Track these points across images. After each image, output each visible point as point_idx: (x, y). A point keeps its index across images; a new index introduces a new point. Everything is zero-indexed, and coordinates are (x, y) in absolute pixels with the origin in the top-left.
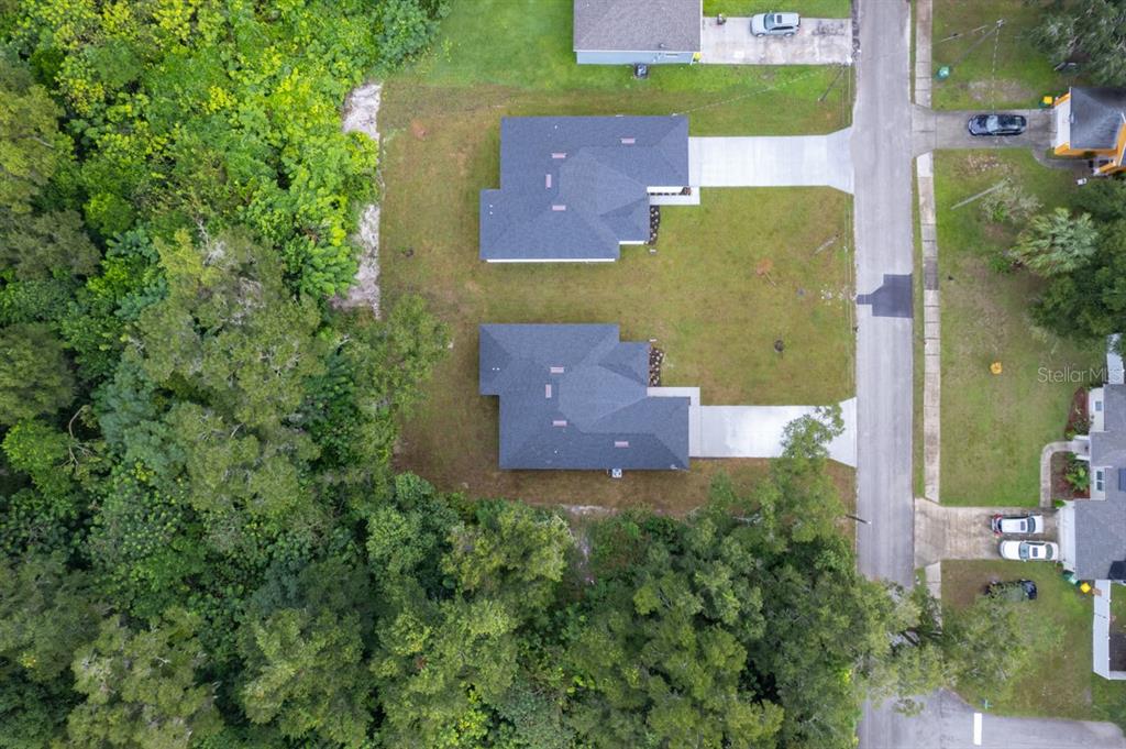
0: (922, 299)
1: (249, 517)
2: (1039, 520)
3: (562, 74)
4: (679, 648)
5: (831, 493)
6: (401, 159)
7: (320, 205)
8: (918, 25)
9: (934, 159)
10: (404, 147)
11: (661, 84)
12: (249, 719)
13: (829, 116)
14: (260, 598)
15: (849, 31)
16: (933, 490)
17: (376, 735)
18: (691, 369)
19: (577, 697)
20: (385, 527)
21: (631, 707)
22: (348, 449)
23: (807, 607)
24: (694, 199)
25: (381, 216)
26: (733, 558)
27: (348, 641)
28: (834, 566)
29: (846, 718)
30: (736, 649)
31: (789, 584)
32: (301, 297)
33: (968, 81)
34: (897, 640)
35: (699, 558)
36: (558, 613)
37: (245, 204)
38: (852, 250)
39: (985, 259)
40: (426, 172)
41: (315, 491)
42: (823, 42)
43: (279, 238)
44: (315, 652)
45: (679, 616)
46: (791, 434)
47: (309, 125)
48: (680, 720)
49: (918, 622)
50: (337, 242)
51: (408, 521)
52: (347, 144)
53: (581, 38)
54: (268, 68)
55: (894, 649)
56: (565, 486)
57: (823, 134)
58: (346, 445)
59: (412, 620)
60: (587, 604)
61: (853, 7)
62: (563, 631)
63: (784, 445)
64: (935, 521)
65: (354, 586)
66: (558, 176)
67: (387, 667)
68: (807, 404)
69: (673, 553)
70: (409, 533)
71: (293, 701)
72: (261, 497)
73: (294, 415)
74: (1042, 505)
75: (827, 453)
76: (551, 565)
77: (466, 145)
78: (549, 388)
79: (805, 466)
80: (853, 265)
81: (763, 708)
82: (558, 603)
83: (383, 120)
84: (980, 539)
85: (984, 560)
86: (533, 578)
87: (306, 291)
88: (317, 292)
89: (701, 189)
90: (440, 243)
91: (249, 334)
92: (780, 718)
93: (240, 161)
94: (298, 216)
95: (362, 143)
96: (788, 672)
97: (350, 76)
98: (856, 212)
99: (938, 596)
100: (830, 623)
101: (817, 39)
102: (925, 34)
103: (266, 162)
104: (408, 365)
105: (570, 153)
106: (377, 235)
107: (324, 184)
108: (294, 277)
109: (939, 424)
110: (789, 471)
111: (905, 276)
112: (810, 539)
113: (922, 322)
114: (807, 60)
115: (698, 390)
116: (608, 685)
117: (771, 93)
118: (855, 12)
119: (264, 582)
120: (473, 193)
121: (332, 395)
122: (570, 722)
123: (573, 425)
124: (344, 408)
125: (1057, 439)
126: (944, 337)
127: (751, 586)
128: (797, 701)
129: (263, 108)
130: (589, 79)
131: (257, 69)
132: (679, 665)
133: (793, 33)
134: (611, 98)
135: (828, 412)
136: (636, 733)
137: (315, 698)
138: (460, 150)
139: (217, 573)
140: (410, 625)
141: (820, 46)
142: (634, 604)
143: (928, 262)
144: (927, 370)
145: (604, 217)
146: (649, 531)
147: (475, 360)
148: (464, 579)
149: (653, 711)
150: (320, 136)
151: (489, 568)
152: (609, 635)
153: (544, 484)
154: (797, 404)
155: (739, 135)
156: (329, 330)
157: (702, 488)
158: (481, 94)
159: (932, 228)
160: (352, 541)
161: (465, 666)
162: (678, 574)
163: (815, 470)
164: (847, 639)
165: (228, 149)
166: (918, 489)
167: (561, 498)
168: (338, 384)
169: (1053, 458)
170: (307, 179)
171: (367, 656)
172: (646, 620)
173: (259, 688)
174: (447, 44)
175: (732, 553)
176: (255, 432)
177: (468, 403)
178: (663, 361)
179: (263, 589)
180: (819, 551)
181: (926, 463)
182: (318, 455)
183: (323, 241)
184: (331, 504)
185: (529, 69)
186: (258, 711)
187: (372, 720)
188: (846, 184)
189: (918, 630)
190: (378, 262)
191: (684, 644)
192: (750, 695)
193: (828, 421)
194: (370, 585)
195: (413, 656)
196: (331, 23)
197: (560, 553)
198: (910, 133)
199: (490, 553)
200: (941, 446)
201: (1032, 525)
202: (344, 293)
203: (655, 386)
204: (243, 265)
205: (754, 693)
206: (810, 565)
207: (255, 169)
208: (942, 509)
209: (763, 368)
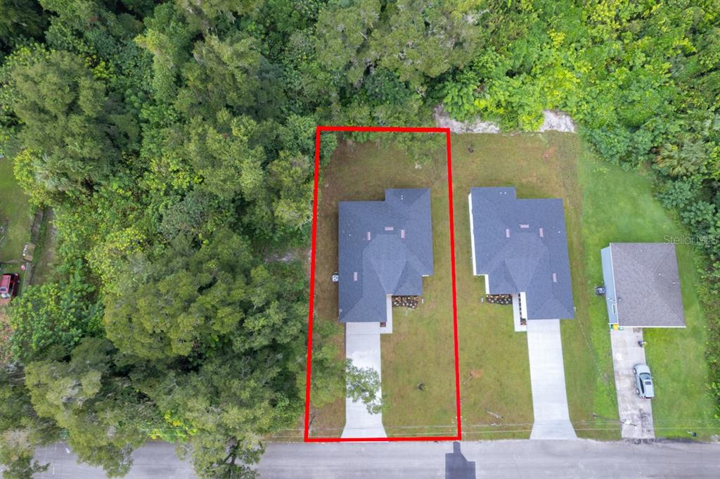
1: (310, 54)
3: (592, 240)
6: (529, 145)
7: (498, 93)
10: (537, 146)
11: (593, 304)
13: (584, 422)
15: (646, 436)
18: (404, 328)
24: (518, 328)
25: (493, 134)
38: (491, 438)
40: (522, 159)
42: (635, 417)
43: (477, 69)
47: (546, 90)
50: (476, 103)
52: (536, 112)
53: (619, 247)
54: (579, 65)
56: (326, 245)
57: (570, 417)
61: (664, 439)
66: (529, 232)
77: (541, 182)
78: (392, 229)
80: (481, 439)
83: (552, 134)
89: (526, 333)
90: (479, 168)
93: (522, 48)
94: (491, 80)
95: (537, 121)
97: (578, 112)
98: (518, 441)
101: (636, 412)
103: (522, 65)
105: (544, 240)
106: (481, 132)
107: (511, 95)
114: (621, 406)
115: (391, 332)
117: (595, 380)
118: (660, 441)
121: (384, 99)
123: (368, 244)
129: (555, 61)
130: (592, 257)
131: (577, 59)
133: (639, 394)
134: (581, 272)
138: (538, 179)
141: (633, 414)
145: (504, 264)
151: (283, 177)
153: (328, 233)
155: (564, 358)
158: (575, 191)
167: (318, 244)
170: (514, 86)
174: (605, 170)
178: (410, 309)
183: (477, 95)
185: (594, 219)
188: (537, 433)
190: (464, 132)
196: (610, 100)
199: (291, 176)
203: (393, 303)
207: (517, 57)
209: (407, 376)
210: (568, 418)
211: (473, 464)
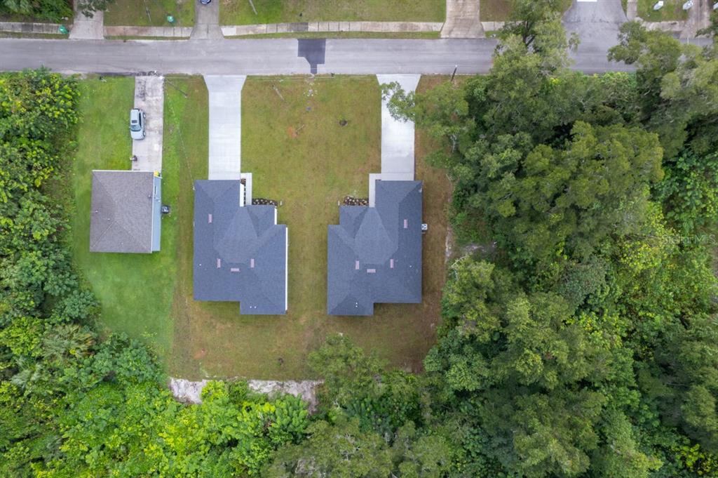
0: (314, 33)
1: (453, 469)
3: (167, 261)
4: (537, 188)
5: (437, 90)
6: (219, 365)
7: (249, 419)
8: (140, 35)
9: (225, 25)
10: (212, 364)
11: (174, 197)
12: (587, 470)
13: (197, 91)
14: (507, 462)
15: (143, 78)
16: (436, 26)
17: (596, 385)
18: (357, 179)
19: (570, 253)
20: (460, 378)
21: (576, 219)
22: (409, 403)
23: (510, 106)
24: (248, 176)
25: (256, 379)
26: (480, 153)
27: (535, 403)
28: (484, 89)
29: (582, 81)
30: (538, 151)
31: (495, 117)
32: (308, 433)
33: (176, 5)
34: (531, 49)
35: (479, 175)
36: (516, 266)
37: (247, 469)
38: (282, 77)
40: (228, 350)
41: (436, 425)
42: (150, 94)
43: (270, 446)
44: (542, 426)
45: (517, 188)
46: (399, 116)
47: (196, 426)
48: (584, 187)
49: (520, 36)
50: (273, 409)
51: (455, 363)
52: (209, 401)
53: (143, 249)
54: (158, 453)
55: (537, 51)
56: (433, 261)
57: (208, 94)
58: (406, 403)
59: (520, 361)
60: (510, 247)
61: (128, 75)
62: (527, 262)
63: (406, 120)
64: (455, 25)
65: (498, 399)
66: (232, 264)
67: (551, 378)
68: (380, 106)
69: (476, 191)
70: (463, 363)
71: (574, 440)
72: (440, 460)
73: (386, 438)
75: (412, 93)
76: (484, 270)
77: (211, 323)
78: (369, 271)
79: (420, 107)
80: (292, 76)
81: (576, 134)
82: (509, 265)
83: (194, 377)
86: (493, 282)
87: (304, 429)
88: (305, 422)
89: (242, 172)
90: (274, 341)
91: (332, 467)
92: (582, 123)
93: (219, 472)
94: (256, 434)
95: (209, 391)
96: (553, 118)
97: (165, 399)
98: (258, 74)
99: (503, 23)
100: (521, 91)
101: (148, 98)
102: (146, 31)
103: (220, 454)
104: (353, 363)
105: (217, 255)
106: (269, 382)
107: (235, 417)
108: (296, 437)
109: (393, 23)
110: (423, 117)
111: (299, 44)
112: (467, 104)
113: (328, 33)
114: (161, 104)
115: (371, 175)
116: (562, 234)
117: (181, 127)
118: (131, 74)
119: (496, 459)
120: (242, 319)
121: (373, 413)
122: (586, 258)
123: (393, 255)
124: (381, 405)
126: (338, 19)
127: (497, 142)
128: (571, 113)
129: (184, 456)
130: (170, 243)
131: (159, 460)
132: (548, 187)
133: (144, 113)
134: (182, 229)
135: (385, 92)
136: (593, 216)
137: (572, 426)
138: (214, 327)
140: (524, 362)
141: (152, 96)
142: (510, 217)
143: (291, 29)
144: (359, 30)
145: (259, 234)
146: (462, 206)
147: (350, 318)
148: (493, 327)
149: (578, 204)
150: (204, 418)
151: (486, 311)
152: (529, 233)
153: (432, 274)
154: (380, 112)
155: (208, 148)
156: (330, 414)
157: (434, 172)
158: (178, 313)
159: (269, 26)
160: (469, 400)
161: (550, 327)
162: (489, 187)
163: (422, 101)
164: (531, 81)
166: (435, 36)
167: (441, 263)
168: (366, 408)
170: (231, 428)
171: (544, 391)
172: (519, 208)
173: (566, 464)
174: (146, 335)
175: (476, 153)
176: (397, 464)
177: (379, 323)
178: (352, 197)
179: (501, 459)
180: (475, 98)
181: (419, 31)
182: (412, 422)
183: (272, 418)
184: (445, 414)
185: (163, 282)
186: (582, 464)
187: (586, 388)
188: (240, 80)
189: (525, 36)
190: (287, 381)
191: (535, 184)
192: (567, 143)
193: (391, 92)
194: (498, 388)
195: (544, 361)
196: (130, 411)
197: (476, 264)
198: (208, 39)
199: (476, 310)
200: (408, 21)
202: (306, 404)
203: (368, 202)
204: (287, 471)
205: (566, 139)
206: (483, 104)
207: (224, 462)
208: (448, 20)
209: (357, 133)
211: (301, 54)
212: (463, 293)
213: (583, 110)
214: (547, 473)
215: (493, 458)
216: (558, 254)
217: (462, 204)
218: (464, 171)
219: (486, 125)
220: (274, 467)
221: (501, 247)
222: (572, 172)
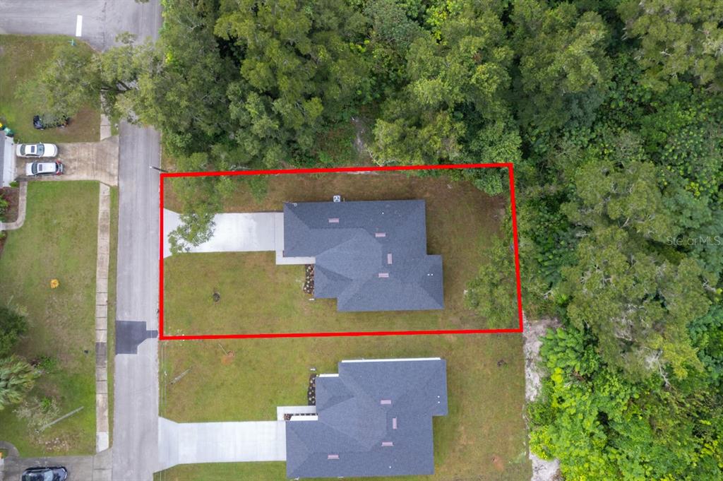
0: (108, 335)
1: (611, 158)
2: (29, 172)
4: (289, 74)
5: (178, 188)
6: (511, 439)
7: (573, 399)
9: (95, 447)
10: (510, 448)
12: (599, 14)
14: (599, 99)
16: (104, 191)
17: (506, 6)
18: (283, 278)
19: (362, 37)
20: (508, 154)
21: (323, 32)
22: (540, 211)
23: (196, 106)
24: (281, 411)
25: (525, 392)
26: (251, 139)
27: (531, 70)
28: (177, 135)
29: (170, 29)
30: (248, 75)
31: (210, 122)
32: (583, 327)
34: (132, 84)
35: (276, 138)
36: (378, 96)
37: (633, 400)
38: (161, 373)
39: (60, 368)
40: (491, 428)
41: (563, 179)
43: (603, 372)
44: (555, 62)
45: (290, 97)
46: (208, 232)
47: (586, 465)
48: (288, 24)
49: (117, 97)
50: (558, 371)
51: (491, 159)
52: (555, 450)
55: (135, 78)
56: (376, 188)
57: (181, 465)
58: (541, 214)
59: (485, 88)
60: (357, 103)
62: (374, 83)
63: (213, 223)
64: (103, 170)
65: (529, 111)
66: (387, 428)
67: (501, 54)
68: (196, 254)
69: (295, 142)
70: (490, 150)
71: (568, 27)
72: (603, 173)
73: (583, 236)
74: (26, 183)
75: (181, 218)
76: (384, 130)
77: (460, 451)
78: (390, 262)
79: (198, 208)
80: (160, 361)
81: (228, 34)
82: (378, 103)
83: (527, 470)
84: (72, 157)
85: (69, 142)
86: (397, 120)
87: (579, 332)
88: (571, 331)
89: (276, 419)
90: (477, 372)
91: (621, 296)
92: (216, 27)
93: (640, 435)
94: (590, 390)
95: (542, 451)
96: (211, 59)
98: (157, 403)
99: (103, 116)
100: (181, 95)
103: (618, 434)
104: (498, 276)
105: (378, 448)
106: (527, 377)
107: (571, 417)
108: (589, 342)
109: (98, 241)
110: (209, 204)
111: (121, 353)
112: (195, 154)
113: (109, 318)
115: (277, 263)
116: (341, 46)
119: (596, 111)
120: (453, 413)
121: (554, 252)
122: (367, 19)
123: (371, 234)
124: (544, 242)
125: (13, 232)
126: (93, 306)
127: (238, 120)
128: (205, 40)
135: (180, 248)
136: (320, 14)
137: (553, 30)
138: (465, 447)
139: (631, 116)
140: (486, 84)
142: (323, 104)
143: (103, 364)
144: (106, 281)
145: (350, 396)
146: (312, 157)
147: (447, 282)
148: (448, 118)
149: (307, 30)
150: (577, 456)
151: (430, 127)
152: (340, 82)
153: (391, 189)
154: (204, 254)
155: (247, 463)
156: (560, 301)
157: (273, 190)
159: (99, 391)
160: (532, 143)
161: (445, 56)
162: (291, 127)
163: (191, 205)
164: (169, 84)
165: (651, 445)
166: (115, 192)
167: (378, 180)
168: (550, 259)
169: (16, 218)
170: (585, 421)
171: (517, 61)
172: (313, 93)
173: (594, 36)
175: (252, 143)
176: (611, 222)
177: (451, 248)
178: (303, 284)
179: (597, 105)
180: (188, 146)
181: (109, 212)
182: (562, 206)
183: (569, 371)
184: (549, 169)
186: (593, 20)
187: (510, 16)
188: (164, 425)
189: (118, 91)
190: (525, 355)
191: (286, 77)
192: (238, 43)
193: (181, 241)
194: (517, 111)
195: (483, 62)
197: (378, 140)
198: (112, 468)
199: (430, 138)
200: (97, 225)
201: (34, 169)
202: (550, 331)
203: (310, 265)
204: (630, 350)
205: (235, 44)
206: (195, 136)
207: (627, 428)
208: (98, 178)
209: (228, 281)
210: (180, 463)
211: (134, 351)
212: (410, 153)
213: (203, 27)
214: (606, 55)
215: (595, 114)
216: (364, 50)
217: (310, 158)
218: (272, 156)
219: (219, 133)
220: (627, 367)
221: (358, 113)
222: (272, 37)
